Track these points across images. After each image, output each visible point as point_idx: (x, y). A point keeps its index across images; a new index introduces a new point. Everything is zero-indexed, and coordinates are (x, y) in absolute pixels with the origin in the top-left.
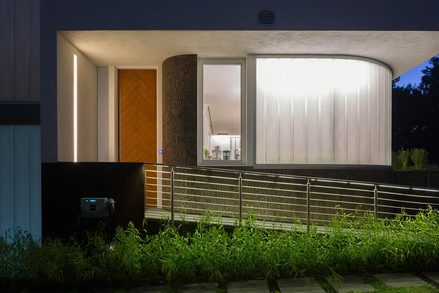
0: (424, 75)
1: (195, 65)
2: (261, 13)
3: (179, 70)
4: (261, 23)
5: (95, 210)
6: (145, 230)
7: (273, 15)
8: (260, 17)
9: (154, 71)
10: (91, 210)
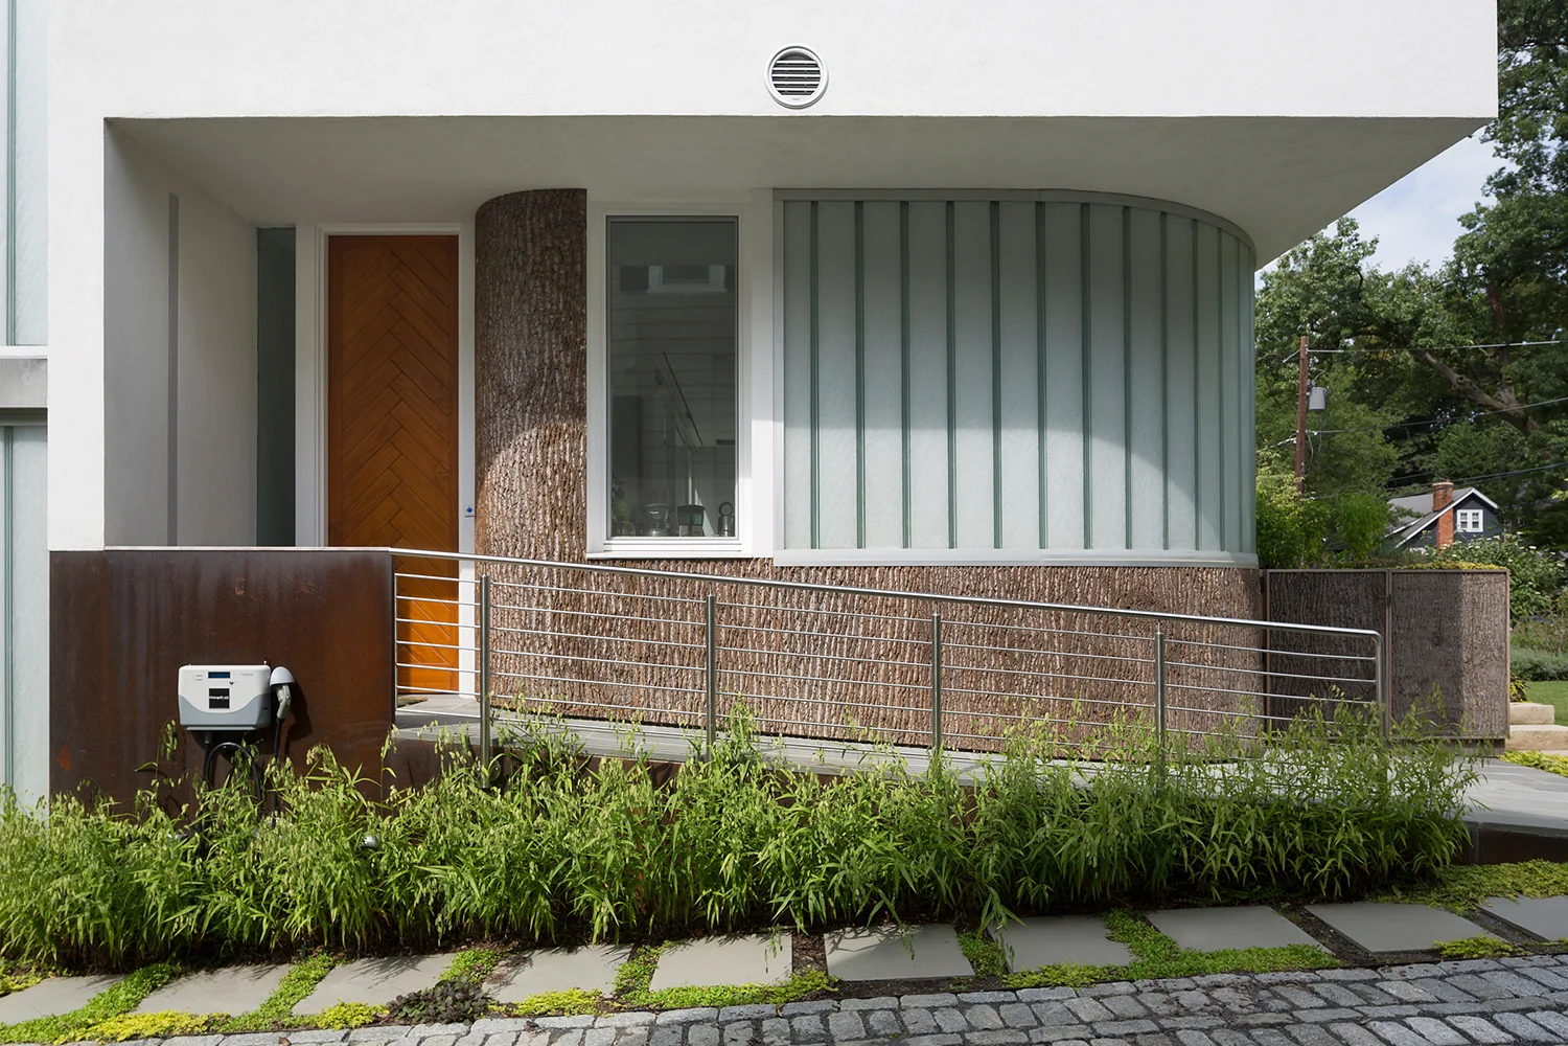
0: (1465, 231)
1: (580, 222)
2: (781, 59)
3: (525, 241)
4: (779, 91)
5: (225, 704)
6: (389, 769)
7: (816, 66)
8: (774, 72)
9: (451, 242)
10: (211, 707)
